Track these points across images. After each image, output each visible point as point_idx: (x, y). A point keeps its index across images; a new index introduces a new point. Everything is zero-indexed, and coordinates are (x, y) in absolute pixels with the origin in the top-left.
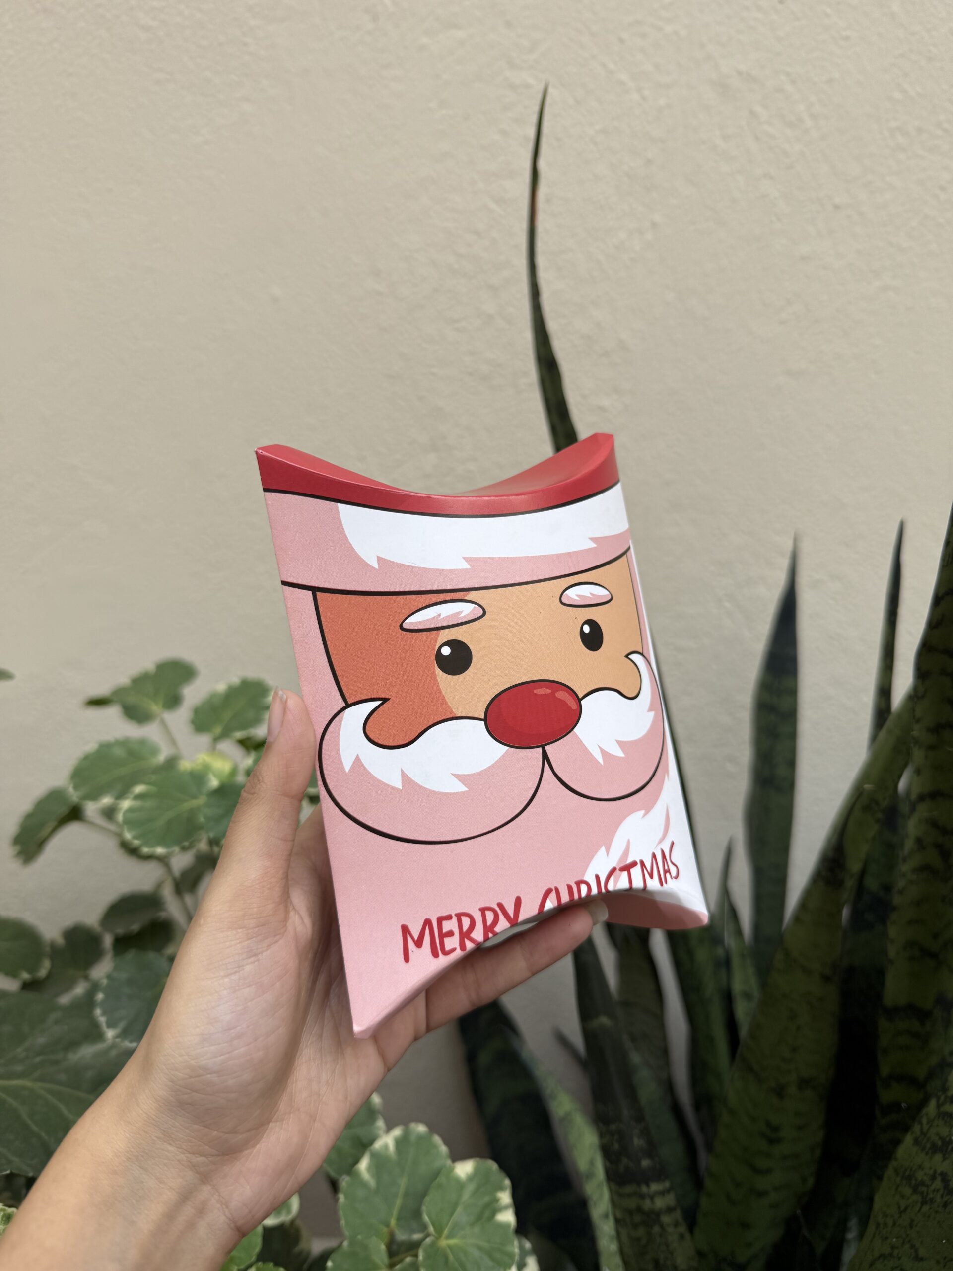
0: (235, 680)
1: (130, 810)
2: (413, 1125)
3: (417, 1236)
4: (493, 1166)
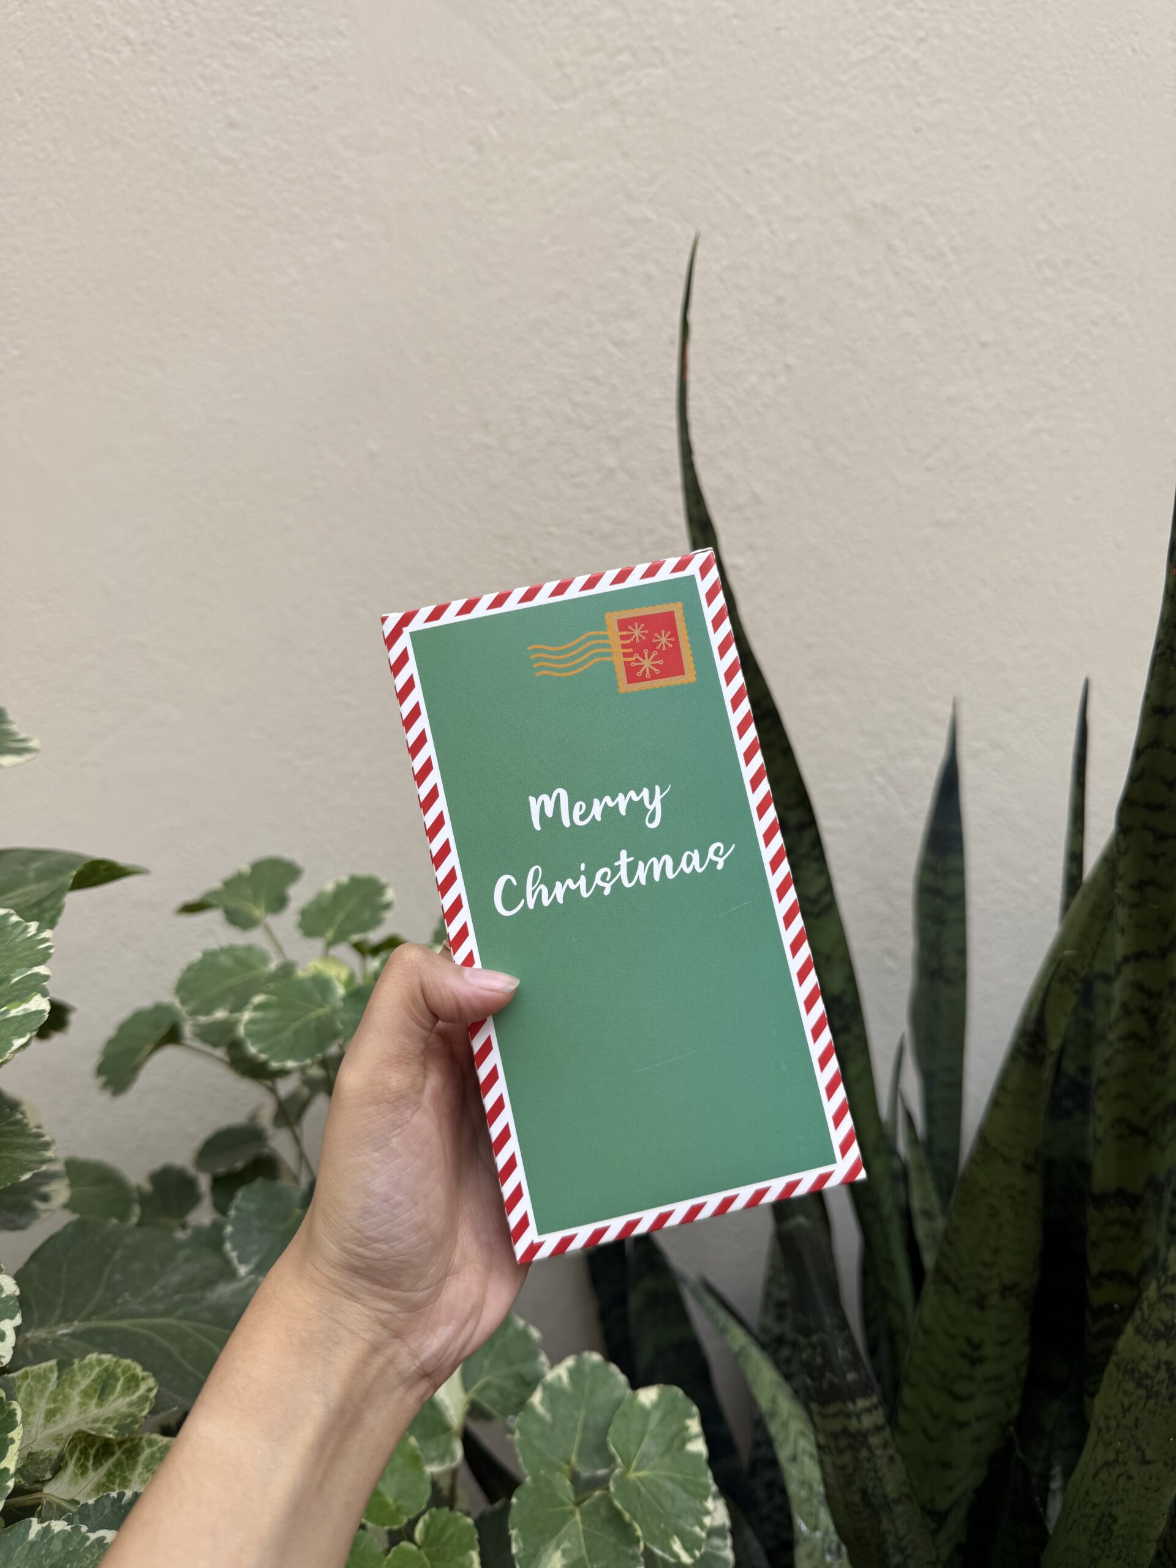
0: (344, 879)
2: (586, 1354)
3: (601, 1472)
4: (678, 1392)
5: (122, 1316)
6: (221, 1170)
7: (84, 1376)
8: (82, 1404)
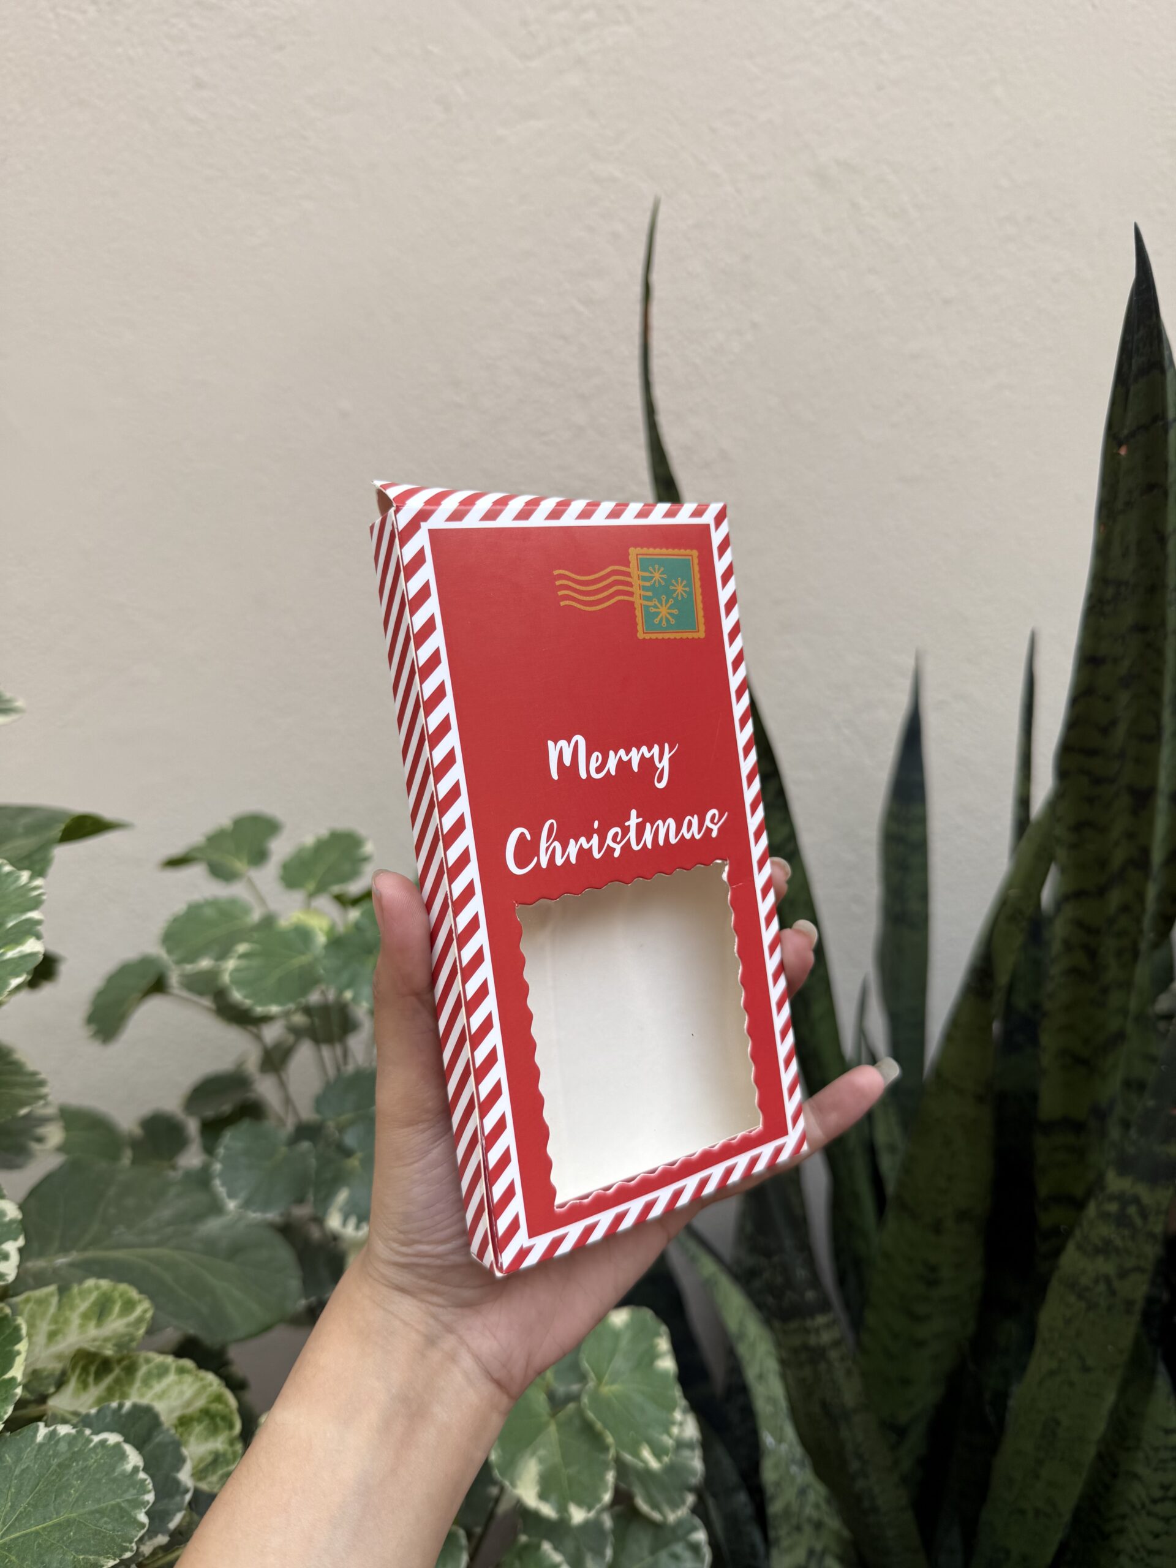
0: (323, 832)
1: (237, 970)
4: (647, 1314)
5: (118, 1246)
6: (210, 1113)
7: (83, 1299)
8: (82, 1326)
